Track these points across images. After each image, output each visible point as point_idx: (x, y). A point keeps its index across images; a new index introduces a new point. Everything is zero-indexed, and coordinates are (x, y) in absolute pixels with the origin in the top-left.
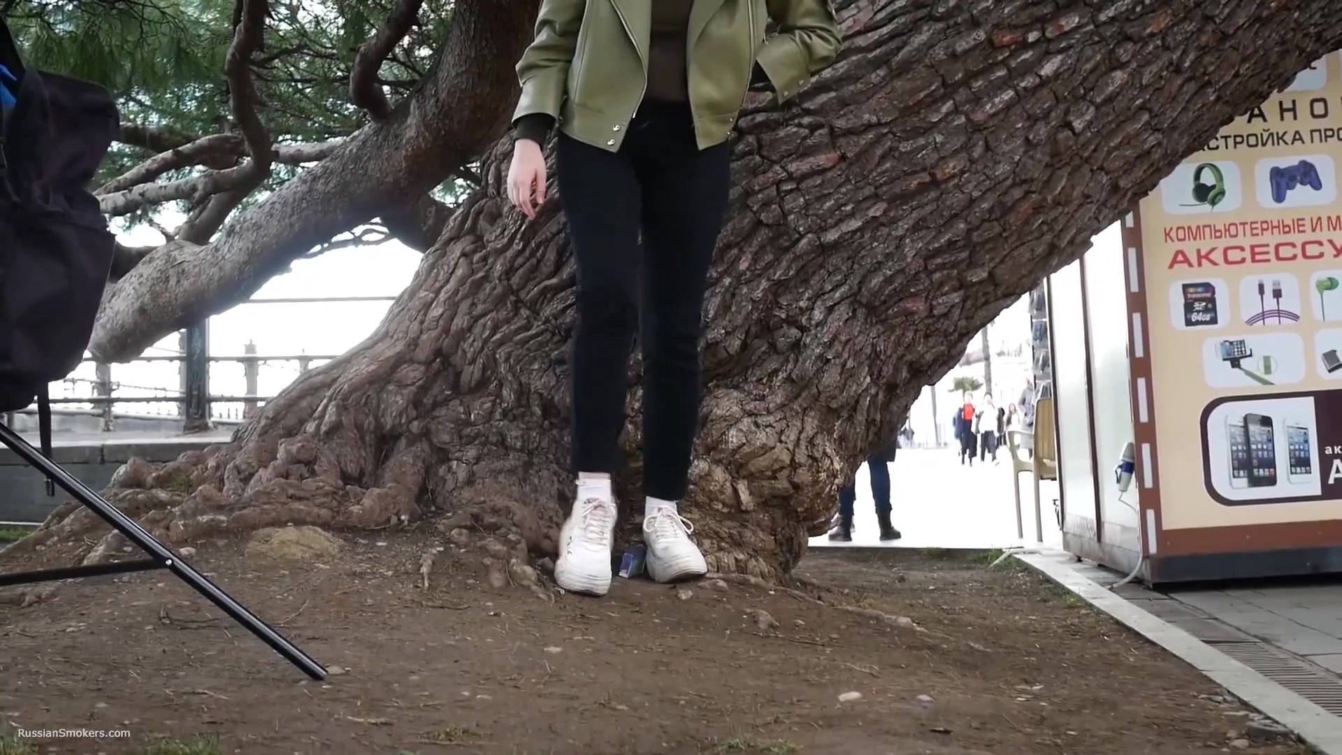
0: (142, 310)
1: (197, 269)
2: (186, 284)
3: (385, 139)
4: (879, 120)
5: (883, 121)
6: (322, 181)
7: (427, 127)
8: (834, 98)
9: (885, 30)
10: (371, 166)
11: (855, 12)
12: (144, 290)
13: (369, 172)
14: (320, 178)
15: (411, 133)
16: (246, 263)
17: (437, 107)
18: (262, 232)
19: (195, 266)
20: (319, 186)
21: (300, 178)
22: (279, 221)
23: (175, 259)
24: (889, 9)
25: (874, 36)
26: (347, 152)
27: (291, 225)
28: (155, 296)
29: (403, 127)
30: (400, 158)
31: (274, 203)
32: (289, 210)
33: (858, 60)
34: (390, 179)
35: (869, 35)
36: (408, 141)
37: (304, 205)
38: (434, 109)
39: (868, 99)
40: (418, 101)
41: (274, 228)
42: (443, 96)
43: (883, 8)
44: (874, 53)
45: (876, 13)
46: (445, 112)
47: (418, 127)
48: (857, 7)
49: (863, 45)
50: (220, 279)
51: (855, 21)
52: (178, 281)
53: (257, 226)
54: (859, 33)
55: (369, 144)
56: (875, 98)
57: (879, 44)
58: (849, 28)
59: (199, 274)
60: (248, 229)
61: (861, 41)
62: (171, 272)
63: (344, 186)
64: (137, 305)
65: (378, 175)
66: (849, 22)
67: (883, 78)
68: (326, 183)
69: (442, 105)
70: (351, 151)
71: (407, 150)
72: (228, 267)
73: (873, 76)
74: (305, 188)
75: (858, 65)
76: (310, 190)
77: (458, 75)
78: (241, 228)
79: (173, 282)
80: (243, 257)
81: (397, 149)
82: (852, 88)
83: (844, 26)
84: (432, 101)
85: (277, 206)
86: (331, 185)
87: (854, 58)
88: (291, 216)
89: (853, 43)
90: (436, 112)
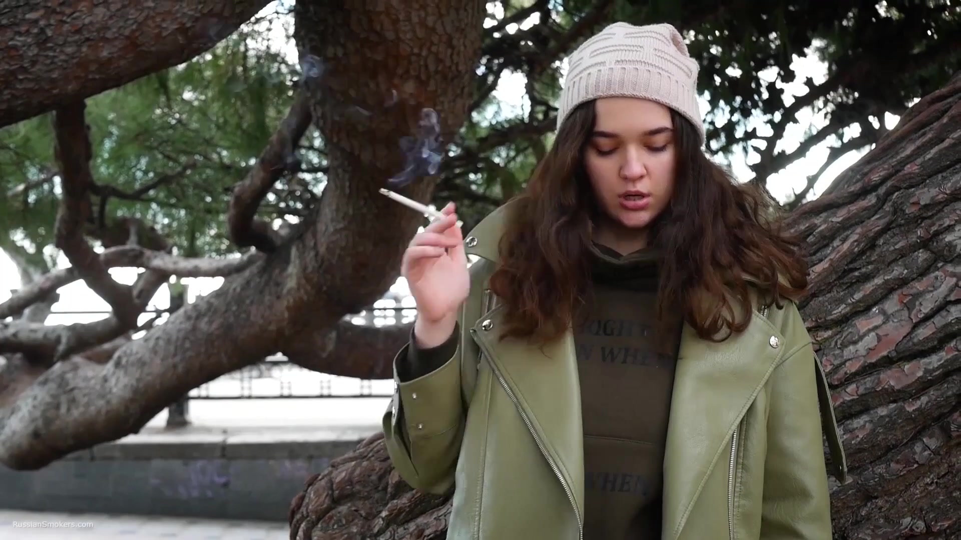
0: (36, 434)
1: (86, 399)
2: (76, 413)
3: (267, 283)
4: (928, 526)
5: (935, 529)
6: (206, 319)
7: (308, 280)
8: (850, 486)
9: (934, 361)
10: (253, 310)
11: (879, 320)
12: (38, 413)
13: (252, 318)
14: (204, 315)
15: (291, 283)
16: (132, 400)
17: (317, 261)
18: (146, 370)
19: (85, 395)
20: (203, 325)
21: (186, 312)
22: (162, 360)
23: (67, 384)
24: (939, 321)
25: (915, 370)
26: (231, 291)
27: (175, 366)
28: (48, 421)
29: (285, 274)
30: (282, 307)
31: (158, 339)
32: (172, 348)
33: (887, 416)
34: (273, 327)
35: (907, 367)
36: (289, 291)
37: (187, 345)
38: (313, 263)
39: (907, 488)
40: (298, 249)
41: (157, 366)
42: (322, 250)
43: (927, 318)
44: (917, 404)
45: (916, 326)
46: (324, 267)
47: (299, 279)
48: (883, 312)
49: (897, 388)
50: (108, 412)
51: (879, 338)
52: (69, 410)
53: (141, 363)
54: (888, 362)
55: (252, 284)
56: (920, 485)
57: (923, 386)
58: (870, 350)
59: (87, 405)
60: (133, 364)
61: (891, 379)
62: (64, 399)
63: (227, 329)
64: (31, 428)
65: (261, 321)
66: (870, 340)
67: (936, 452)
68: (210, 322)
69: (323, 261)
70: (235, 289)
71: (288, 301)
72: (115, 401)
73: (918, 448)
74: (188, 325)
75: (889, 424)
76: (194, 329)
77: (336, 231)
78: (127, 361)
79: (63, 410)
80: (128, 394)
81: (278, 297)
82: (880, 469)
83: (862, 347)
84: (312, 254)
85: (161, 343)
86: (214, 326)
87: (883, 411)
88: (175, 355)
89: (879, 382)
90: (316, 265)
